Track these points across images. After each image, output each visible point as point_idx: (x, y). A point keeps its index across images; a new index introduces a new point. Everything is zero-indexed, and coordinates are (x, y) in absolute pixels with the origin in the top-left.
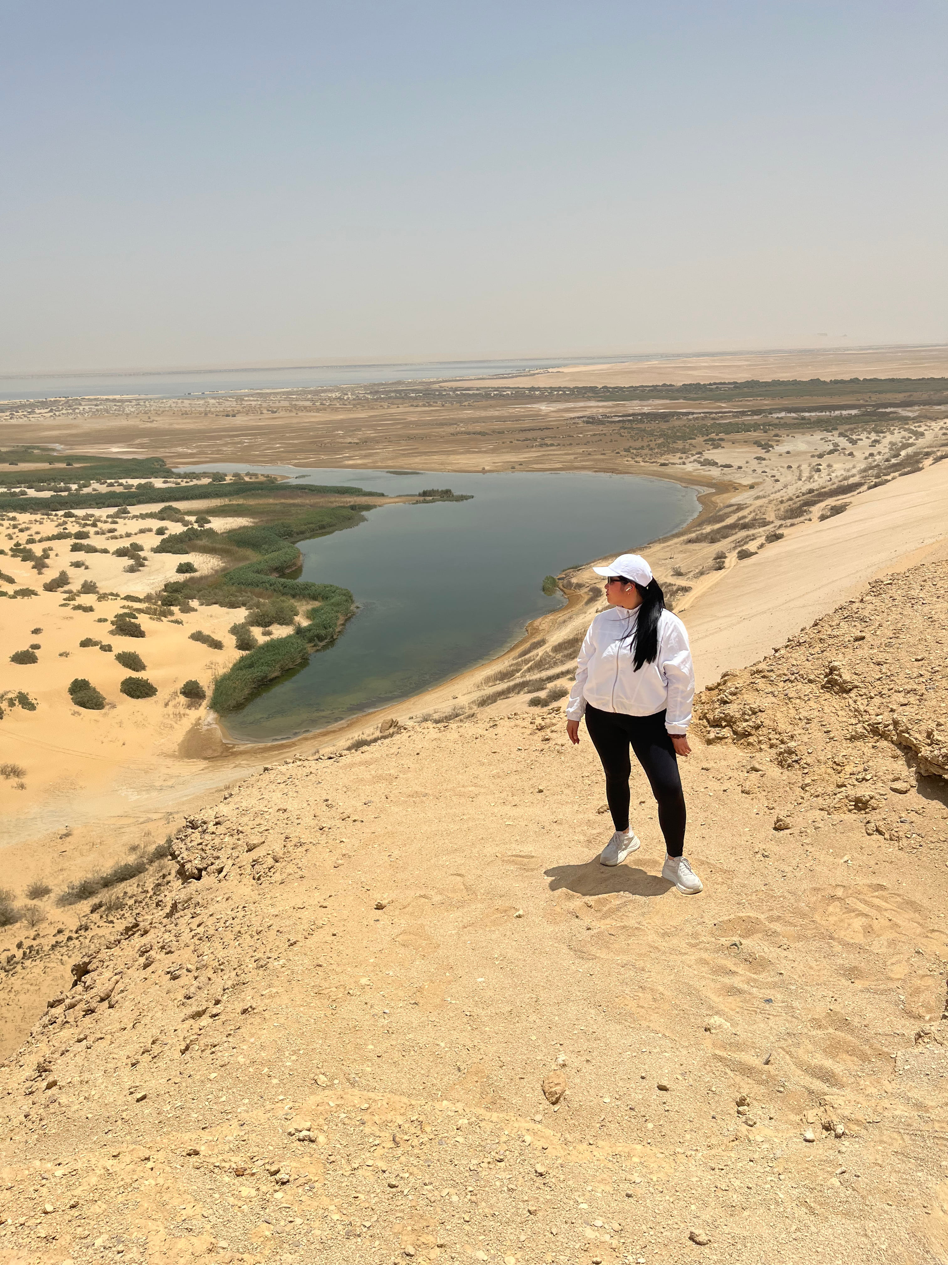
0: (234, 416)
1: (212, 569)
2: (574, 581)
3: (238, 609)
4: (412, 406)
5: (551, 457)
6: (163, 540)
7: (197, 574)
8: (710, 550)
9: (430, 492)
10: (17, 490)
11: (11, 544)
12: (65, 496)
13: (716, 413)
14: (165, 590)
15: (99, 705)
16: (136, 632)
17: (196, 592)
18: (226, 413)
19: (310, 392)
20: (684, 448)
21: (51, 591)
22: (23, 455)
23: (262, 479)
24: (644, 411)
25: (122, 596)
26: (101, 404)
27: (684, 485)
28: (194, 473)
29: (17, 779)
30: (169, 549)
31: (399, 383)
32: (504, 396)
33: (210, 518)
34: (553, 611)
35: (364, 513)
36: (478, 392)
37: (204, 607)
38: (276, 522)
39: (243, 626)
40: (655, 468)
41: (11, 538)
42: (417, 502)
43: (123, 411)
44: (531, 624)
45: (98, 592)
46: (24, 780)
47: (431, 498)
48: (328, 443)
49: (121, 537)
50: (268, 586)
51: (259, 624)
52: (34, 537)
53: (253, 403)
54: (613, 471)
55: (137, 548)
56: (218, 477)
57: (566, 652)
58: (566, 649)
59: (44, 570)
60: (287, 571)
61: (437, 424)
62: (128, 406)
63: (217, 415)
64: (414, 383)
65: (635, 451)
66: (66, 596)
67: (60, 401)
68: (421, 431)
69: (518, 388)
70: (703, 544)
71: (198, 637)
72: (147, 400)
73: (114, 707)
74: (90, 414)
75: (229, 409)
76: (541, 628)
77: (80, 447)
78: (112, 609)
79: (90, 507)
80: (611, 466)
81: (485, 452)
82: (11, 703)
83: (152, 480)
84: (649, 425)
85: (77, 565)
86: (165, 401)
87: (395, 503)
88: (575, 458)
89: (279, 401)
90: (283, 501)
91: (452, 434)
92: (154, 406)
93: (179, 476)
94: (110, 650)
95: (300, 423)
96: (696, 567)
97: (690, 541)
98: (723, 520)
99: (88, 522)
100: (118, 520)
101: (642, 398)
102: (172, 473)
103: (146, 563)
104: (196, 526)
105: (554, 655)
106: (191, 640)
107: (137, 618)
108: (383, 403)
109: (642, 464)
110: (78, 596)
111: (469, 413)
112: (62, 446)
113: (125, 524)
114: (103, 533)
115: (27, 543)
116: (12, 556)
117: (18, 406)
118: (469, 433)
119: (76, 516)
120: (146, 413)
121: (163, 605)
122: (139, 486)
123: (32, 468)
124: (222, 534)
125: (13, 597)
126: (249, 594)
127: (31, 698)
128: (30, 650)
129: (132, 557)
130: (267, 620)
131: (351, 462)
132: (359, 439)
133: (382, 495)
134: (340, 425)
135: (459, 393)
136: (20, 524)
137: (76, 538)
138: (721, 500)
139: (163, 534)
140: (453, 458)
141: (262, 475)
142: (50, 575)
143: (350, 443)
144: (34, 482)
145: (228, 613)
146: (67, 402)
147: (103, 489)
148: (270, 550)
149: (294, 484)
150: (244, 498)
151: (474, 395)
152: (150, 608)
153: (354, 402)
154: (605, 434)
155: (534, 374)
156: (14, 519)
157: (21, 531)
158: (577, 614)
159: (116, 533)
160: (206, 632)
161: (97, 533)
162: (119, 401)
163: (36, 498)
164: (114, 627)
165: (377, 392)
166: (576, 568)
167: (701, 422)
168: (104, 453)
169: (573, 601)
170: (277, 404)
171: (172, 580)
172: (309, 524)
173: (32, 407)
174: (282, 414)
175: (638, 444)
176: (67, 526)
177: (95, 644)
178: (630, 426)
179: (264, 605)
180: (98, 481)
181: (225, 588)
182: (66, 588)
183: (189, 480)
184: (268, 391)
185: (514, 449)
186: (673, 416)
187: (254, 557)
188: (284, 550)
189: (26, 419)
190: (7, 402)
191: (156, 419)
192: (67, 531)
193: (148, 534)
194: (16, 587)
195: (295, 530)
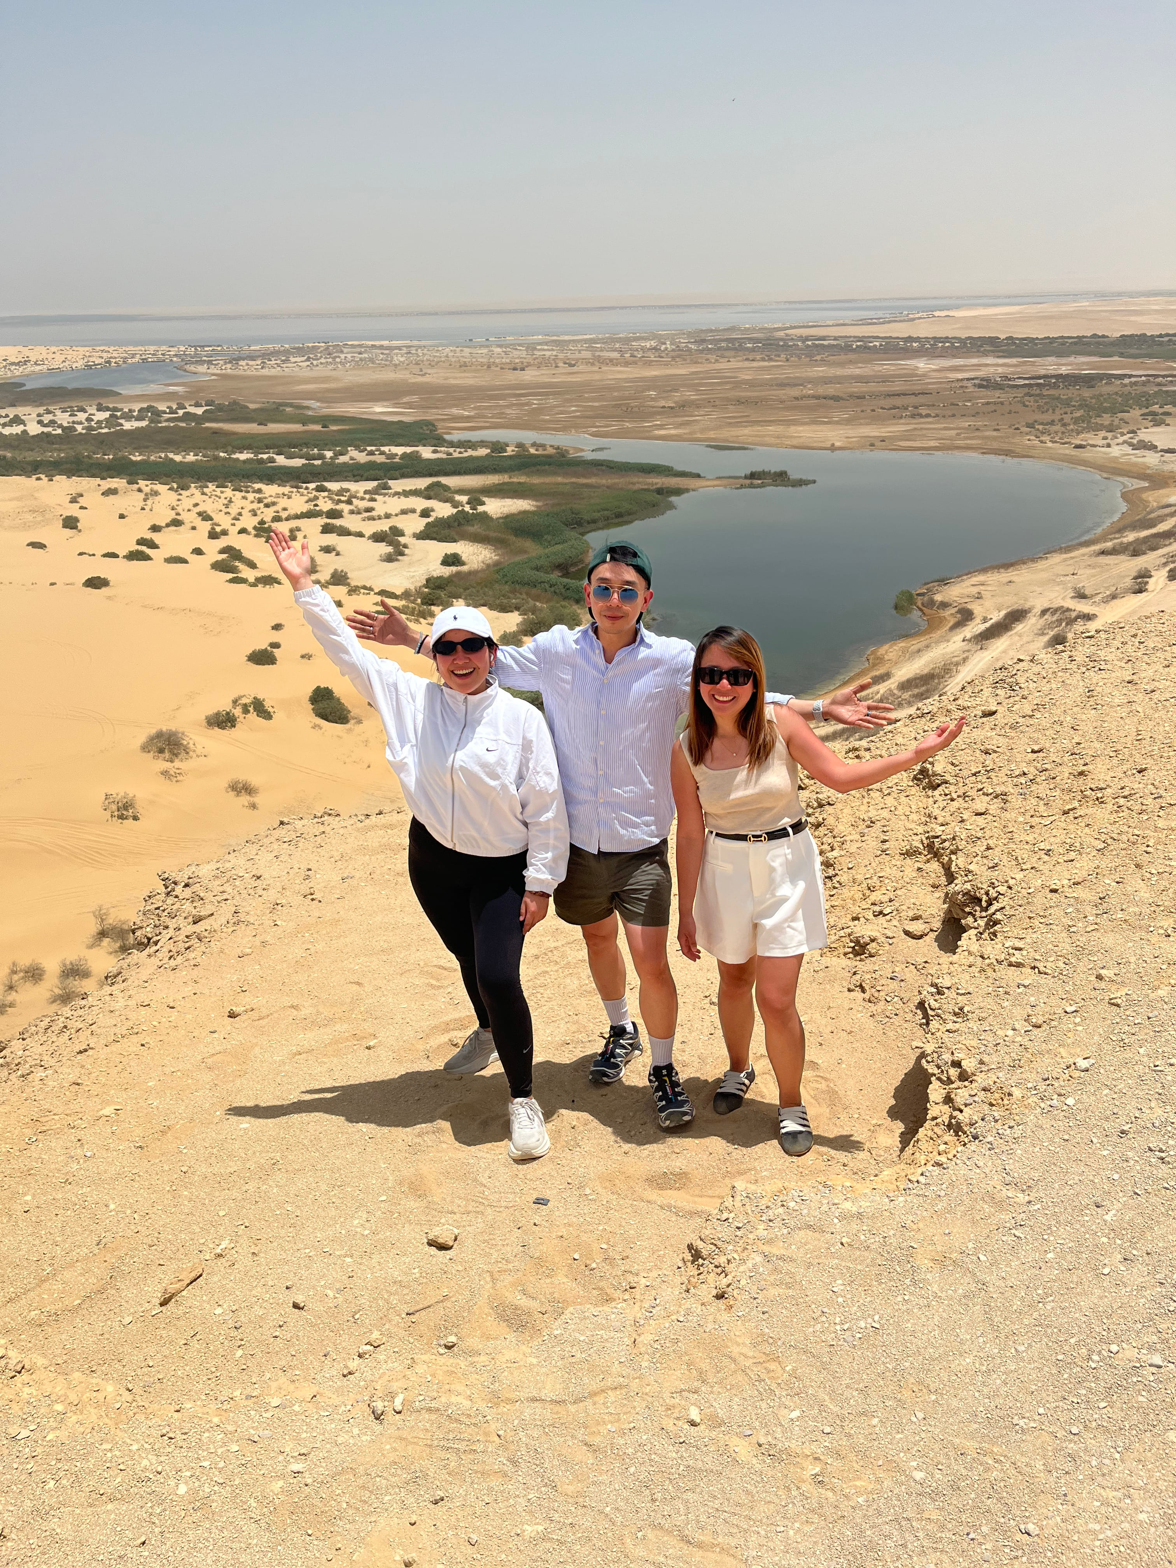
0: (523, 369)
1: (483, 562)
2: (938, 598)
3: (510, 614)
4: (747, 359)
5: (924, 432)
6: (428, 524)
7: (465, 568)
8: (1130, 565)
9: (759, 473)
10: (265, 456)
11: (255, 521)
12: (318, 465)
13: (1164, 376)
14: (426, 586)
15: (344, 718)
17: (462, 590)
18: (513, 366)
19: (620, 340)
20: (1111, 425)
22: (273, 413)
23: (550, 451)
24: (1061, 372)
25: (377, 591)
26: (365, 352)
27: (1105, 475)
28: (470, 441)
29: (248, 797)
30: (435, 535)
31: (732, 329)
32: (869, 348)
33: (485, 499)
34: (906, 636)
35: (673, 499)
36: (835, 343)
38: (564, 507)
40: (1068, 450)
41: (255, 515)
42: (742, 487)
43: (391, 361)
44: (873, 653)
45: (349, 584)
46: (257, 799)
47: (760, 482)
48: (636, 406)
49: (380, 518)
50: (547, 586)
52: (280, 514)
53: (548, 353)
54: (1007, 453)
55: (397, 532)
56: (498, 447)
57: (916, 691)
58: (916, 687)
60: (573, 569)
61: (777, 385)
62: (397, 354)
63: (502, 368)
64: (752, 330)
65: (1041, 427)
67: (319, 347)
68: (756, 394)
69: (891, 337)
70: (1122, 557)
72: (420, 347)
73: (360, 722)
74: (353, 363)
75: (517, 361)
76: (886, 657)
77: (339, 405)
79: (346, 479)
80: (1006, 446)
81: (837, 423)
82: (246, 711)
83: (420, 449)
84: (1065, 391)
85: (327, 550)
86: (440, 349)
87: (714, 486)
88: (958, 434)
89: (580, 351)
90: (574, 480)
91: (796, 399)
92: (429, 355)
93: (451, 444)
95: (602, 380)
96: (1107, 588)
97: (1103, 553)
98: (1154, 526)
99: (343, 498)
100: (376, 497)
101: (1060, 355)
102: (444, 440)
103: (406, 551)
104: (467, 508)
105: (900, 694)
108: (709, 356)
109: (1050, 445)
111: (820, 371)
112: (318, 404)
113: (385, 503)
114: (359, 513)
115: (272, 521)
116: (256, 536)
117: (272, 353)
118: (817, 397)
119: (330, 490)
120: (417, 364)
121: (423, 603)
122: (404, 456)
123: (283, 430)
124: (497, 519)
125: (254, 585)
126: (524, 596)
127: (267, 705)
128: (269, 648)
129: (390, 543)
131: (662, 432)
132: (675, 402)
133: (698, 476)
134: (652, 384)
135: (810, 343)
136: (266, 498)
137: (327, 517)
138: (1153, 498)
139: (428, 516)
140: (793, 430)
141: (551, 446)
143: (664, 407)
144: (284, 447)
145: (497, 618)
146: (327, 348)
147: (361, 457)
148: (553, 542)
149: (589, 458)
150: (527, 475)
151: (829, 346)
152: (407, 607)
153: (673, 354)
154: (1002, 403)
155: (913, 319)
156: (259, 491)
157: (267, 506)
158: (938, 642)
159: (374, 513)
161: (352, 512)
162: (387, 348)
163: (285, 467)
165: (703, 341)
166: (943, 581)
167: (1141, 389)
168: (365, 413)
169: (933, 624)
170: (577, 355)
171: (435, 574)
172: (603, 510)
173: (285, 355)
174: (581, 367)
175: (1047, 417)
176: (318, 502)
178: (1038, 392)
179: (541, 610)
180: (357, 448)
181: (497, 586)
183: (462, 450)
184: (566, 338)
185: (876, 419)
186: (1102, 379)
187: (533, 550)
188: (570, 543)
189: (279, 369)
190: (257, 348)
191: (429, 371)
192: (318, 508)
193: (411, 515)
194: (259, 574)
195: (586, 518)
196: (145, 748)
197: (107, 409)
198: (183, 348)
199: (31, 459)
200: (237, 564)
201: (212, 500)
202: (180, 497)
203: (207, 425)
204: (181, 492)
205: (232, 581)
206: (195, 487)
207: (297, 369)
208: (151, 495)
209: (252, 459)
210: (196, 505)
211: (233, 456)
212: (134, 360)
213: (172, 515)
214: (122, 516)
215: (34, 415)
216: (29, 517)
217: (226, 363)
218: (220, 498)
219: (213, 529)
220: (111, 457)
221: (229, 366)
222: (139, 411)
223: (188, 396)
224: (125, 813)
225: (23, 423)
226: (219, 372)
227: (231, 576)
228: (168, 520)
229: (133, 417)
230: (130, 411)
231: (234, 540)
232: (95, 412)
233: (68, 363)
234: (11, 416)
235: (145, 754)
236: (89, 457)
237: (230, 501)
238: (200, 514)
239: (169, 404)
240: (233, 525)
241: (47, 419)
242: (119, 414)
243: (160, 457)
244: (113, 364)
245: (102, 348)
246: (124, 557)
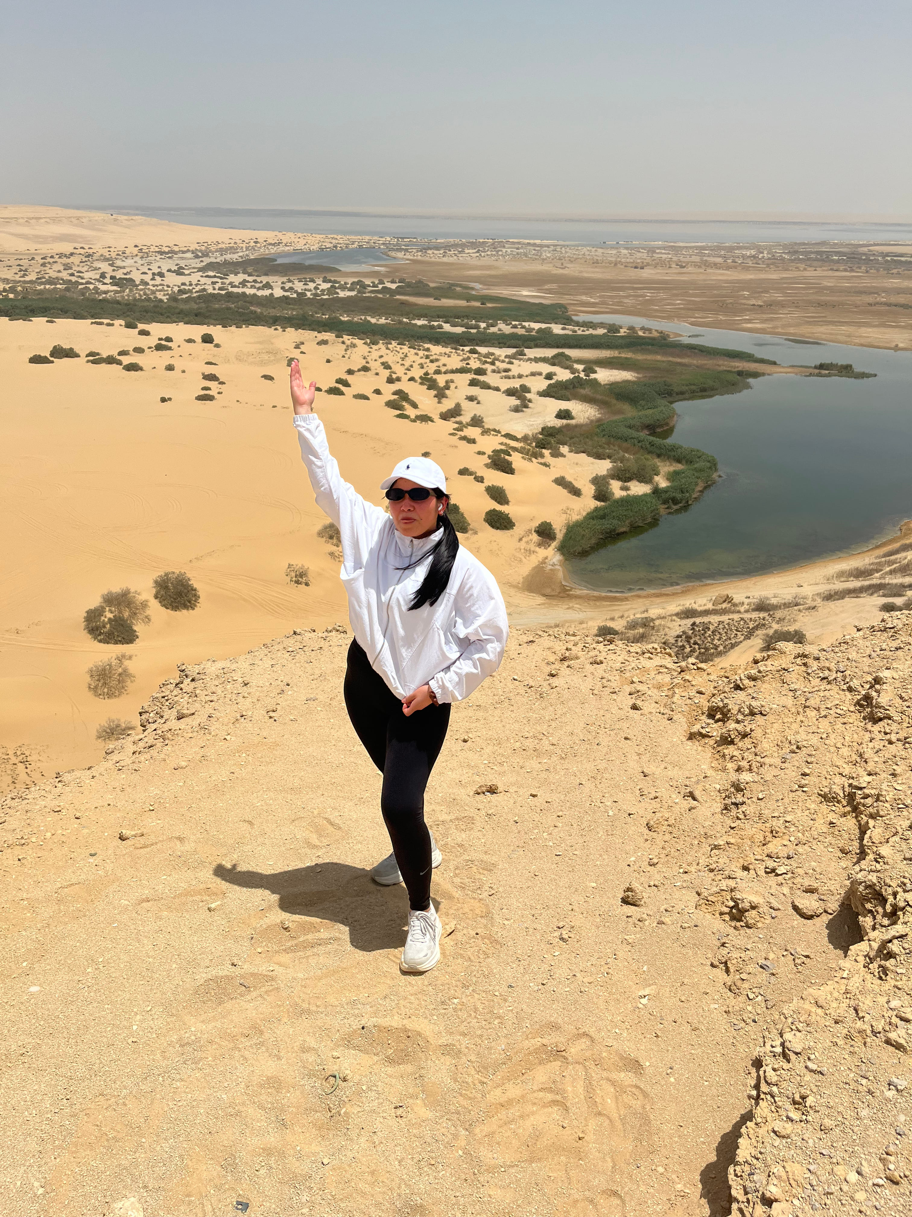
0: (642, 268)
1: (588, 418)
3: (603, 461)
4: (832, 270)
6: (550, 385)
7: (573, 422)
9: (828, 364)
10: (436, 324)
11: (421, 372)
12: (474, 333)
14: (541, 433)
15: (464, 529)
16: (507, 468)
17: (568, 439)
18: (634, 265)
19: (724, 248)
21: (445, 420)
22: (446, 291)
23: (655, 334)
25: (503, 434)
26: (522, 248)
28: (592, 322)
30: (553, 394)
31: (823, 243)
33: (597, 369)
35: (751, 380)
37: (572, 454)
38: (659, 380)
39: (604, 478)
41: (422, 368)
42: (811, 375)
43: (540, 256)
45: (483, 427)
47: (827, 372)
48: (731, 303)
49: (514, 377)
50: (636, 442)
51: (619, 479)
52: (441, 369)
53: (664, 256)
55: (525, 389)
56: (613, 328)
59: (444, 400)
60: (659, 430)
61: (856, 292)
62: (545, 251)
63: (626, 266)
64: (841, 245)
66: (456, 426)
67: (487, 243)
68: (835, 299)
71: (561, 482)
72: (564, 246)
73: (476, 533)
74: (511, 256)
75: (639, 261)
77: (496, 288)
78: (490, 444)
79: (493, 345)
83: (553, 326)
85: (471, 399)
86: (580, 248)
87: (786, 373)
89: (691, 256)
90: (671, 359)
91: (870, 305)
92: (570, 252)
93: (578, 324)
94: (482, 482)
95: (705, 280)
99: (488, 360)
100: (514, 361)
102: (572, 320)
103: (530, 405)
104: (582, 375)
106: (554, 484)
107: (510, 455)
108: (799, 265)
110: (466, 427)
111: (895, 282)
112: (480, 286)
113: (519, 366)
114: (499, 372)
115: (434, 374)
116: (421, 384)
117: (452, 245)
118: (889, 305)
119: (479, 353)
120: (560, 259)
121: (536, 447)
122: (540, 330)
123: (452, 305)
124: (605, 385)
125: (414, 421)
126: (616, 448)
129: (519, 398)
130: (627, 475)
131: (749, 325)
132: (764, 302)
133: (774, 363)
134: (747, 285)
135: (889, 258)
136: (431, 355)
137: (475, 374)
139: (551, 379)
141: (656, 331)
142: (448, 405)
143: (754, 305)
144: (451, 317)
145: (592, 463)
146: (493, 244)
147: (506, 329)
148: (646, 407)
149: (685, 342)
150: (634, 352)
152: (524, 448)
153: (767, 262)
156: (428, 350)
157: (432, 361)
159: (510, 373)
160: (569, 478)
161: (494, 371)
162: (538, 246)
163: (449, 333)
164: (490, 461)
165: (796, 252)
168: (515, 295)
170: (688, 259)
171: (550, 425)
172: (691, 384)
173: (463, 247)
174: (690, 269)
176: (469, 362)
177: (471, 474)
179: (628, 460)
180: (505, 322)
181: (596, 438)
182: (458, 419)
183: (585, 329)
184: (681, 244)
187: (629, 411)
188: (659, 409)
189: (455, 257)
190: (442, 241)
191: (568, 265)
192: (468, 366)
193: (538, 377)
194: (418, 412)
195: (675, 390)
196: (320, 534)
197: (330, 281)
198: (389, 239)
199: (273, 314)
200: (404, 403)
201: (393, 354)
202: (371, 350)
203: (398, 297)
204: (372, 346)
205: (399, 416)
206: (383, 343)
207: (469, 258)
208: (351, 347)
209: (426, 325)
210: (381, 357)
211: (413, 322)
212: (353, 246)
213: (363, 363)
214: (328, 361)
215: (280, 283)
216: (266, 357)
217: (418, 251)
218: (399, 352)
219: (391, 376)
220: (327, 317)
221: (420, 254)
222: (351, 284)
223: (387, 275)
224: (300, 579)
225: (271, 288)
226: (412, 258)
227: (398, 412)
228: (360, 367)
229: (347, 288)
230: (346, 283)
231: (404, 386)
232: (321, 283)
233: (308, 246)
234: (264, 283)
235: (320, 538)
236: (312, 316)
237: (406, 356)
238: (383, 364)
239: (373, 280)
240: (406, 374)
241: (288, 286)
242: (337, 285)
243: (361, 319)
244: (339, 248)
245: (332, 236)
246: (326, 391)
